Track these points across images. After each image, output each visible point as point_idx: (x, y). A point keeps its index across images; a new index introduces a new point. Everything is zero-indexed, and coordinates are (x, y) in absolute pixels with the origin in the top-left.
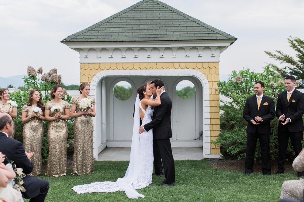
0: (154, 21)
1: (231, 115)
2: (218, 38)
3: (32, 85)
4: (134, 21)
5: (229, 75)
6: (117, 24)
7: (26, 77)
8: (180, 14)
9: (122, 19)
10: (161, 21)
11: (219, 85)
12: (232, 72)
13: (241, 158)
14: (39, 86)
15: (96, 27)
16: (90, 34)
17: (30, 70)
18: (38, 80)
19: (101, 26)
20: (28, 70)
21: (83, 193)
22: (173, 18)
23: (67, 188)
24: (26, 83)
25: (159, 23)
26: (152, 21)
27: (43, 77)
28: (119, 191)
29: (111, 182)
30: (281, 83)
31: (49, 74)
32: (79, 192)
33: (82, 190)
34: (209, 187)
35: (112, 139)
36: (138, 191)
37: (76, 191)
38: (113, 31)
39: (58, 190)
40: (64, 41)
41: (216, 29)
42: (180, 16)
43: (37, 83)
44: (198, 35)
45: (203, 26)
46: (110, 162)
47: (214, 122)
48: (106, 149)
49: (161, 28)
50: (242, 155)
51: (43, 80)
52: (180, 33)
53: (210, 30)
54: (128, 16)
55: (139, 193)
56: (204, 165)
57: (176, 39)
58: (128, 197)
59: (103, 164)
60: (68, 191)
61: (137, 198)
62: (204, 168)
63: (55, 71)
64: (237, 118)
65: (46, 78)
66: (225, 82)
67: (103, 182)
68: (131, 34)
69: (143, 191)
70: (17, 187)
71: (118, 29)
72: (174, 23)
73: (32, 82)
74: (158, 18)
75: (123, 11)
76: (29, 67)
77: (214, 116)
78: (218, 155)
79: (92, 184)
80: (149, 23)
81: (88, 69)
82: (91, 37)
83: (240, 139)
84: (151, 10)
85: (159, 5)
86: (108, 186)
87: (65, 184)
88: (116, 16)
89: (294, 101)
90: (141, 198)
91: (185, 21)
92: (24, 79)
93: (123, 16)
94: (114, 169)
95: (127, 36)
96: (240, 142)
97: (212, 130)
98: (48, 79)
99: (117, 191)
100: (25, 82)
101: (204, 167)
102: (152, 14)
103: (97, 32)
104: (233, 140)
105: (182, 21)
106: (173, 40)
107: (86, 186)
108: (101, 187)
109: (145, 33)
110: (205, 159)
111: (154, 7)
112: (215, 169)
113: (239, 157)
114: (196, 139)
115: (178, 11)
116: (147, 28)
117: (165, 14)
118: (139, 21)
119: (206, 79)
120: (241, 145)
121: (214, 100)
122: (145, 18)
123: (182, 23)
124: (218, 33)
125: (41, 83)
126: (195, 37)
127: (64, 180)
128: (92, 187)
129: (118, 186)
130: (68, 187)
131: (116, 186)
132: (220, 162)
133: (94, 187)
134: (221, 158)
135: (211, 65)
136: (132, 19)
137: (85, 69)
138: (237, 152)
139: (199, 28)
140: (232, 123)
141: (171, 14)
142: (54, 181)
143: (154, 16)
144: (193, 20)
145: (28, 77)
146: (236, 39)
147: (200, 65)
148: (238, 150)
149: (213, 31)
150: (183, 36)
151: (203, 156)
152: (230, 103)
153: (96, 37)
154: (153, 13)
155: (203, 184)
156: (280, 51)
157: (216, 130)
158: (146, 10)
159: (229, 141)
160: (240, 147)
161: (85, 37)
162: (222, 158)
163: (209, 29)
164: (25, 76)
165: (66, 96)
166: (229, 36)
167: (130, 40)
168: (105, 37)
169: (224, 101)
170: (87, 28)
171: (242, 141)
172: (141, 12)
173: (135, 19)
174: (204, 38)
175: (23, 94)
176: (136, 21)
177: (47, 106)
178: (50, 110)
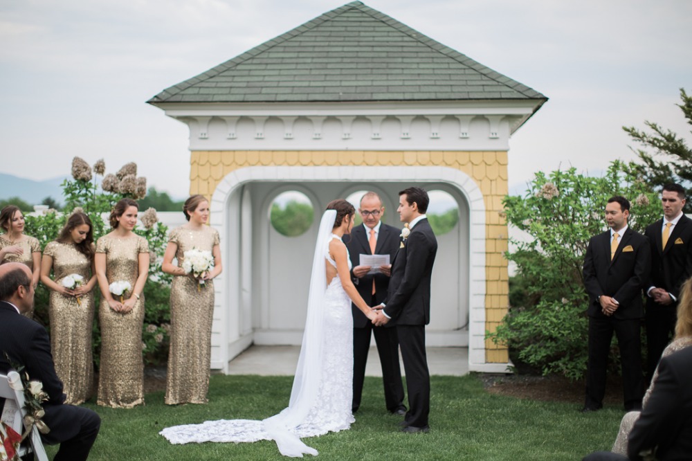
0: (360, 54)
1: (532, 273)
2: (504, 96)
3: (81, 199)
4: (314, 55)
5: (528, 182)
6: (274, 61)
7: (68, 180)
8: (419, 39)
9: (287, 49)
10: (376, 55)
11: (505, 203)
12: (536, 174)
13: (549, 372)
14: (97, 202)
15: (228, 70)
16: (214, 85)
17: (77, 166)
18: (95, 189)
19: (239, 67)
20: (73, 166)
21: (182, 442)
22: (405, 49)
23: (150, 431)
24: (69, 196)
25: (370, 60)
26: (355, 55)
27: (106, 182)
28: (263, 440)
29: (250, 421)
30: (643, 202)
31: (118, 175)
32: (173, 441)
33: (181, 435)
34: (469, 435)
35: (264, 326)
36: (307, 441)
37: (168, 439)
38: (266, 79)
39: (128, 436)
40: (155, 99)
41: (501, 76)
42: (420, 44)
43: (92, 194)
44: (460, 89)
45: (473, 67)
46: (255, 379)
47: (494, 288)
48: (252, 347)
49: (375, 71)
50: (552, 364)
51: (105, 189)
52: (419, 83)
53: (486, 78)
54: (303, 44)
55: (308, 445)
56: (467, 387)
57: (408, 96)
58: (280, 454)
59: (238, 381)
60: (151, 438)
61: (302, 456)
62: (466, 394)
63: (132, 169)
64: (545, 280)
65: (112, 184)
66: (520, 197)
67: (232, 421)
68: (306, 84)
69: (317, 442)
70: (29, 421)
71: (276, 73)
72: (405, 60)
73: (81, 194)
74: (370, 49)
75: (291, 31)
76: (76, 160)
77: (494, 274)
78: (502, 365)
79: (207, 423)
80: (349, 60)
81: (208, 164)
82: (215, 91)
83: (549, 328)
84: (354, 29)
85: (373, 19)
86: (239, 429)
87: (147, 422)
88: (274, 44)
89: (679, 242)
90: (310, 456)
91: (432, 55)
92: (64, 187)
93: (290, 44)
94: (261, 393)
95: (296, 90)
96: (547, 334)
97: (491, 308)
98: (116, 186)
99: (260, 441)
100: (67, 192)
101: (468, 393)
102: (357, 39)
103: (230, 79)
104: (535, 330)
105: (424, 55)
106: (401, 100)
107: (192, 429)
108: (224, 430)
109: (338, 84)
110: (474, 374)
111: (363, 24)
112: (491, 397)
113: (546, 370)
114: (458, 329)
115: (417, 33)
116: (344, 72)
117: (385, 39)
118: (325, 54)
119: (478, 190)
120: (551, 341)
121: (495, 239)
122: (340, 49)
123: (424, 60)
124: (507, 84)
125: (103, 195)
126: (453, 94)
127: (147, 414)
128: (205, 431)
129: (262, 431)
130: (152, 428)
131: (260, 429)
132: (508, 381)
133: (210, 432)
134: (508, 371)
135: (490, 158)
136: (311, 49)
137: (201, 163)
138: (543, 357)
139: (462, 72)
140: (532, 292)
141: (400, 39)
142: (124, 416)
143: (361, 44)
144: (450, 55)
145: (73, 181)
146: (546, 99)
147: (463, 158)
148: (543, 353)
149: (493, 80)
150: (425, 91)
151: (467, 368)
152: (530, 246)
153: (227, 91)
154: (359, 36)
155: (455, 428)
156: (655, 125)
157: (499, 308)
158: (343, 29)
159: (526, 334)
160: (548, 347)
161: (202, 91)
162: (512, 372)
163: (485, 75)
164: (66, 180)
165: (155, 227)
166: (529, 91)
167: (304, 98)
168: (247, 91)
169: (517, 242)
170: (208, 71)
171: (552, 332)
172: (333, 34)
173: (316, 49)
174: (471, 97)
175: (61, 221)
176: (320, 55)
177: (101, 246)
178: (106, 253)
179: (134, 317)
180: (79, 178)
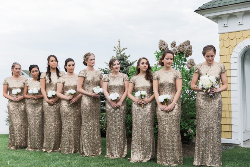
177: (155, 76)
178: (158, 80)
179: (174, 114)
180: (162, 49)
